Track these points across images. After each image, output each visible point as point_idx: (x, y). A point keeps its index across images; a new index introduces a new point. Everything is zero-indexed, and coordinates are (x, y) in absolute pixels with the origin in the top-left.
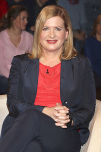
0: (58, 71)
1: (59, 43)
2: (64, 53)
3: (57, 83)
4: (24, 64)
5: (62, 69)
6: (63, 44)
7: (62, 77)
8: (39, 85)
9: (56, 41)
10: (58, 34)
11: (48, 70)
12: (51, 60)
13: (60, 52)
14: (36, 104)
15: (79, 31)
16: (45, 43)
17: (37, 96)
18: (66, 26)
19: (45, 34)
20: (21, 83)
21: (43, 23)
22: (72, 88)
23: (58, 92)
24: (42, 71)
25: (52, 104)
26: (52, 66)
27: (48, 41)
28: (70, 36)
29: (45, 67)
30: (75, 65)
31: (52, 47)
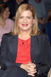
0: (29, 42)
1: (29, 26)
2: (32, 32)
3: (29, 50)
4: (9, 38)
5: (31, 42)
6: (32, 26)
7: (31, 46)
8: (18, 51)
9: (27, 25)
10: (29, 21)
11: (23, 42)
12: (25, 36)
13: (30, 31)
14: (16, 62)
15: (42, 19)
16: (21, 26)
17: (17, 58)
18: (33, 16)
19: (21, 21)
20: (8, 50)
21: (20, 14)
22: (37, 52)
23: (29, 55)
24: (20, 43)
25: (26, 62)
26: (25, 40)
27: (23, 25)
28: (36, 22)
29: (22, 40)
30: (39, 39)
31: (25, 28)
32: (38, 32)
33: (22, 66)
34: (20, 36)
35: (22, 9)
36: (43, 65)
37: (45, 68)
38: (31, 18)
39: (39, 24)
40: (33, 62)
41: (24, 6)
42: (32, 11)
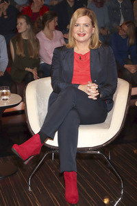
0: (88, 57)
1: (87, 36)
2: (92, 44)
3: (88, 67)
4: (62, 53)
5: (91, 56)
6: (91, 37)
7: (91, 62)
8: (75, 69)
9: (85, 35)
10: (87, 29)
11: (80, 57)
12: (82, 49)
13: (89, 43)
14: (73, 82)
15: (104, 28)
16: (76, 36)
17: (74, 77)
18: (93, 24)
19: (76, 29)
20: (61, 68)
21: (75, 21)
22: (99, 70)
23: (89, 73)
24: (76, 58)
25: (85, 82)
26: (83, 54)
27: (79, 34)
28: (96, 31)
29: (79, 55)
30: (101, 53)
31: (82, 39)
32: (99, 43)
33: (80, 88)
34: (76, 50)
35: (78, 14)
36: (107, 85)
37: (109, 89)
38: (90, 27)
39: (100, 34)
40: (93, 82)
41: (81, 10)
42: (91, 17)
